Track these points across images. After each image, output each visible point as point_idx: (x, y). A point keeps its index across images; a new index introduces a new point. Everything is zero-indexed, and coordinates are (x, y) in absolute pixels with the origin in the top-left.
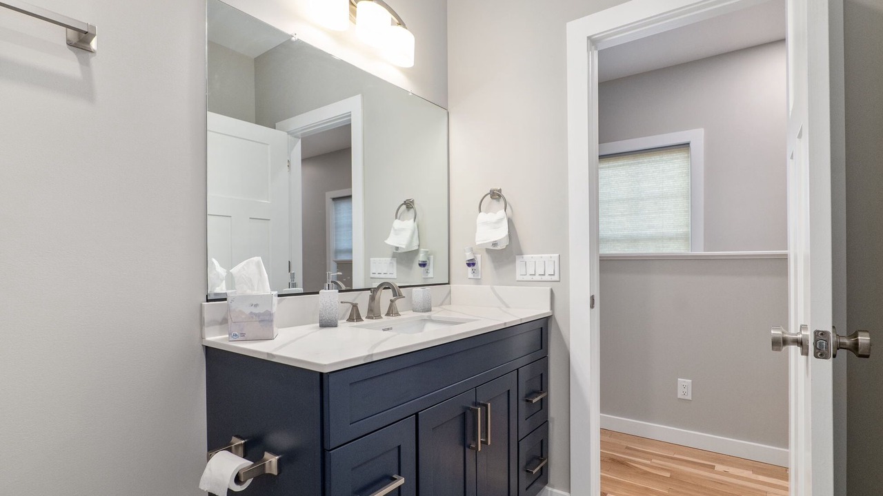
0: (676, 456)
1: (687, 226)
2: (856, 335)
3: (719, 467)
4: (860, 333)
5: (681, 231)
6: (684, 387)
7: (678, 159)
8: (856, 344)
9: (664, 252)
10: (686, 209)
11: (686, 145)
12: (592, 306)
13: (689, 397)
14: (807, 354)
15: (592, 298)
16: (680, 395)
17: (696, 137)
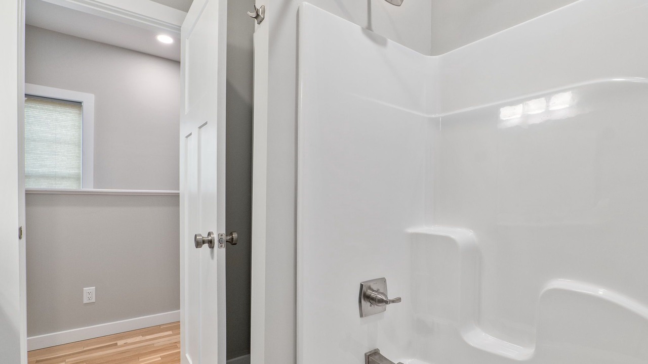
0: (85, 349)
1: (79, 168)
2: (231, 234)
3: (120, 343)
4: (233, 233)
5: (73, 171)
6: (89, 293)
7: (71, 113)
8: (232, 239)
9: (57, 188)
10: (78, 155)
11: (78, 104)
12: (20, 238)
13: (93, 300)
14: (213, 247)
15: (20, 230)
16: (85, 301)
17: (88, 100)
